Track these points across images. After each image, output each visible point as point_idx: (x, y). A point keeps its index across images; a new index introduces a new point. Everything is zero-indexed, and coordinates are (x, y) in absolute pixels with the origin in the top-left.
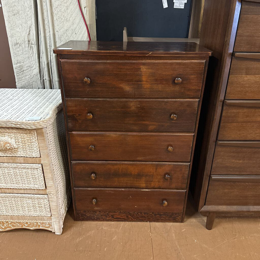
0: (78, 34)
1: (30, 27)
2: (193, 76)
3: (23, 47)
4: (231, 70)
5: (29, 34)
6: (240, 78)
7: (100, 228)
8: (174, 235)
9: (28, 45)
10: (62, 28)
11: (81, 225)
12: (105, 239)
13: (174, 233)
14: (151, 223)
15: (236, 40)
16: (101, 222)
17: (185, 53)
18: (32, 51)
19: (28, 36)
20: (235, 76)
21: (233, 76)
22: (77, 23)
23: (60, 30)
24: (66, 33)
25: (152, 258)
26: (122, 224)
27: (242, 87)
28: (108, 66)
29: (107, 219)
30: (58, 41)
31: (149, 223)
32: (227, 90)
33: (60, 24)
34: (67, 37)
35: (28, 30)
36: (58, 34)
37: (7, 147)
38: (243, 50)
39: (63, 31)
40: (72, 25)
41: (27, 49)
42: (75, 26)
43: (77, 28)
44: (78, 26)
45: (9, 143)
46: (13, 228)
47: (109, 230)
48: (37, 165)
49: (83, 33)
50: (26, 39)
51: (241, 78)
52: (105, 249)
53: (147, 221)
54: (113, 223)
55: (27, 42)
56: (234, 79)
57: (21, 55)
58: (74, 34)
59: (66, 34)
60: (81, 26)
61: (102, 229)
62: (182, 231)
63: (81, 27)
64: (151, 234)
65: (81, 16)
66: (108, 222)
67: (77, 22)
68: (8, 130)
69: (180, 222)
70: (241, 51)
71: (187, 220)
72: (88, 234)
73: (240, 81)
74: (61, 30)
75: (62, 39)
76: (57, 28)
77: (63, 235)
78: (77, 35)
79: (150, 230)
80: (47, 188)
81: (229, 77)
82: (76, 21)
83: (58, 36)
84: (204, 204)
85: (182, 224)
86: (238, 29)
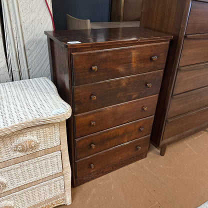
0: (44, 24)
2: (162, 54)
7: (97, 185)
10: (28, 18)
11: (81, 189)
21: (184, 51)
22: (43, 14)
24: (32, 24)
26: (110, 174)
28: (110, 54)
31: (127, 166)
36: (24, 25)
39: (29, 22)
42: (40, 16)
43: (43, 19)
44: (43, 17)
48: (57, 152)
49: (48, 23)
52: (112, 198)
53: (125, 166)
54: (103, 177)
60: (46, 16)
64: (133, 173)
65: (46, 7)
66: (100, 178)
68: (30, 129)
69: (144, 158)
72: (92, 194)
76: (23, 19)
79: (131, 171)
82: (41, 11)
83: (25, 27)
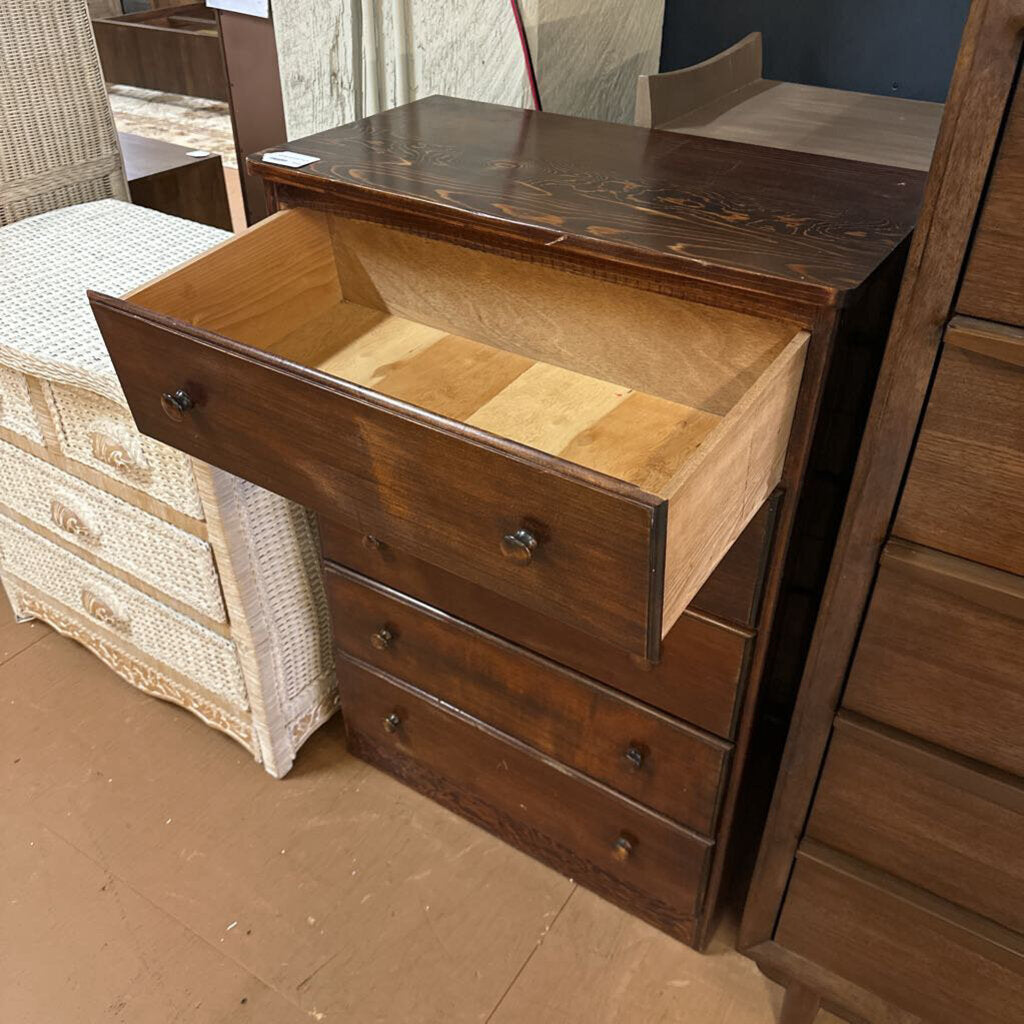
0: (492, 63)
1: (338, 21)
3: (317, 93)
4: (930, 404)
5: (335, 47)
6: (985, 460)
7: (403, 817)
8: (627, 978)
9: (328, 90)
10: (437, 33)
11: (355, 777)
12: (389, 862)
13: (633, 972)
14: (580, 890)
15: (974, 254)
16: (421, 798)
17: (708, 268)
18: (340, 113)
19: (331, 54)
20: (951, 440)
21: (941, 435)
22: (491, 19)
23: (431, 41)
24: (450, 56)
25: (483, 1015)
27: (990, 505)
29: (440, 796)
30: (420, 87)
31: (575, 885)
32: (903, 497)
33: (433, 16)
34: (453, 74)
35: (332, 34)
36: (423, 56)
37: (116, 461)
38: (1014, 315)
39: (439, 47)
40: (472, 26)
41: (326, 102)
42: (483, 28)
43: (489, 40)
44: (493, 32)
45: (121, 449)
46: (166, 696)
47: (425, 836)
49: (508, 61)
50: (326, 68)
51: (986, 456)
52: (365, 898)
53: (567, 876)
55: (326, 79)
56: (945, 452)
57: (309, 121)
58: (477, 61)
59: (448, 60)
60: (505, 32)
61: (407, 822)
62: (669, 984)
63: (501, 38)
64: (547, 928)
67: (489, 16)
69: (687, 943)
70: (997, 317)
71: (725, 951)
72: (353, 819)
73: (981, 469)
74: (435, 44)
75: (437, 79)
76: (419, 34)
77: (284, 782)
78: (489, 67)
79: (554, 914)
80: (232, 623)
81: (921, 437)
82: (487, 8)
83: (424, 66)
84: (770, 934)
85: (695, 955)
86: (992, 195)
